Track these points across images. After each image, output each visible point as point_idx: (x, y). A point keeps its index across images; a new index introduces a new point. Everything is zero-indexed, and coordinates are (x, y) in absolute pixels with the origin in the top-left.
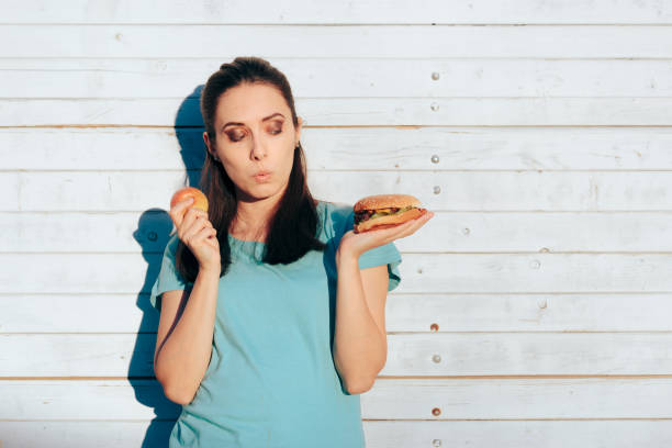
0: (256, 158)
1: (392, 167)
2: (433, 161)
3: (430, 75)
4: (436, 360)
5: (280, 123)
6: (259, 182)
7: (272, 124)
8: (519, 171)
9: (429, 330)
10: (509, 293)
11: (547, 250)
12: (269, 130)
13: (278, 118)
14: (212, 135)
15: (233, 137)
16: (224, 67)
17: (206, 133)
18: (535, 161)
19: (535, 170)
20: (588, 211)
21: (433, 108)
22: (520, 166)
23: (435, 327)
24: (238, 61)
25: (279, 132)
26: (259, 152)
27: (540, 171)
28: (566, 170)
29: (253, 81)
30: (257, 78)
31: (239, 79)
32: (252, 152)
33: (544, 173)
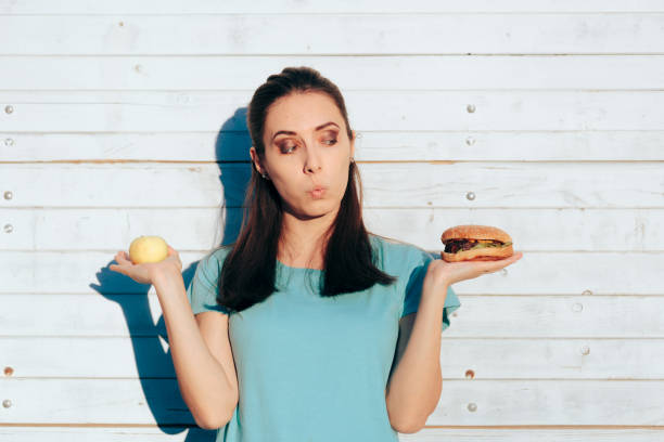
0: (310, 171)
1: (425, 205)
2: (468, 197)
3: (465, 107)
4: (472, 408)
5: (334, 134)
6: (315, 198)
7: (325, 134)
8: (560, 209)
9: (463, 376)
10: (548, 338)
11: (590, 293)
12: (322, 140)
13: (332, 127)
14: (260, 151)
15: (283, 150)
16: (272, 78)
17: (253, 148)
18: (577, 199)
19: (576, 208)
20: (633, 252)
21: (468, 142)
22: (561, 203)
23: (470, 373)
24: (286, 71)
25: (333, 142)
26: (313, 165)
27: (583, 209)
28: (610, 208)
29: (304, 89)
30: (307, 86)
31: (289, 87)
32: (306, 164)
33: (586, 211)
